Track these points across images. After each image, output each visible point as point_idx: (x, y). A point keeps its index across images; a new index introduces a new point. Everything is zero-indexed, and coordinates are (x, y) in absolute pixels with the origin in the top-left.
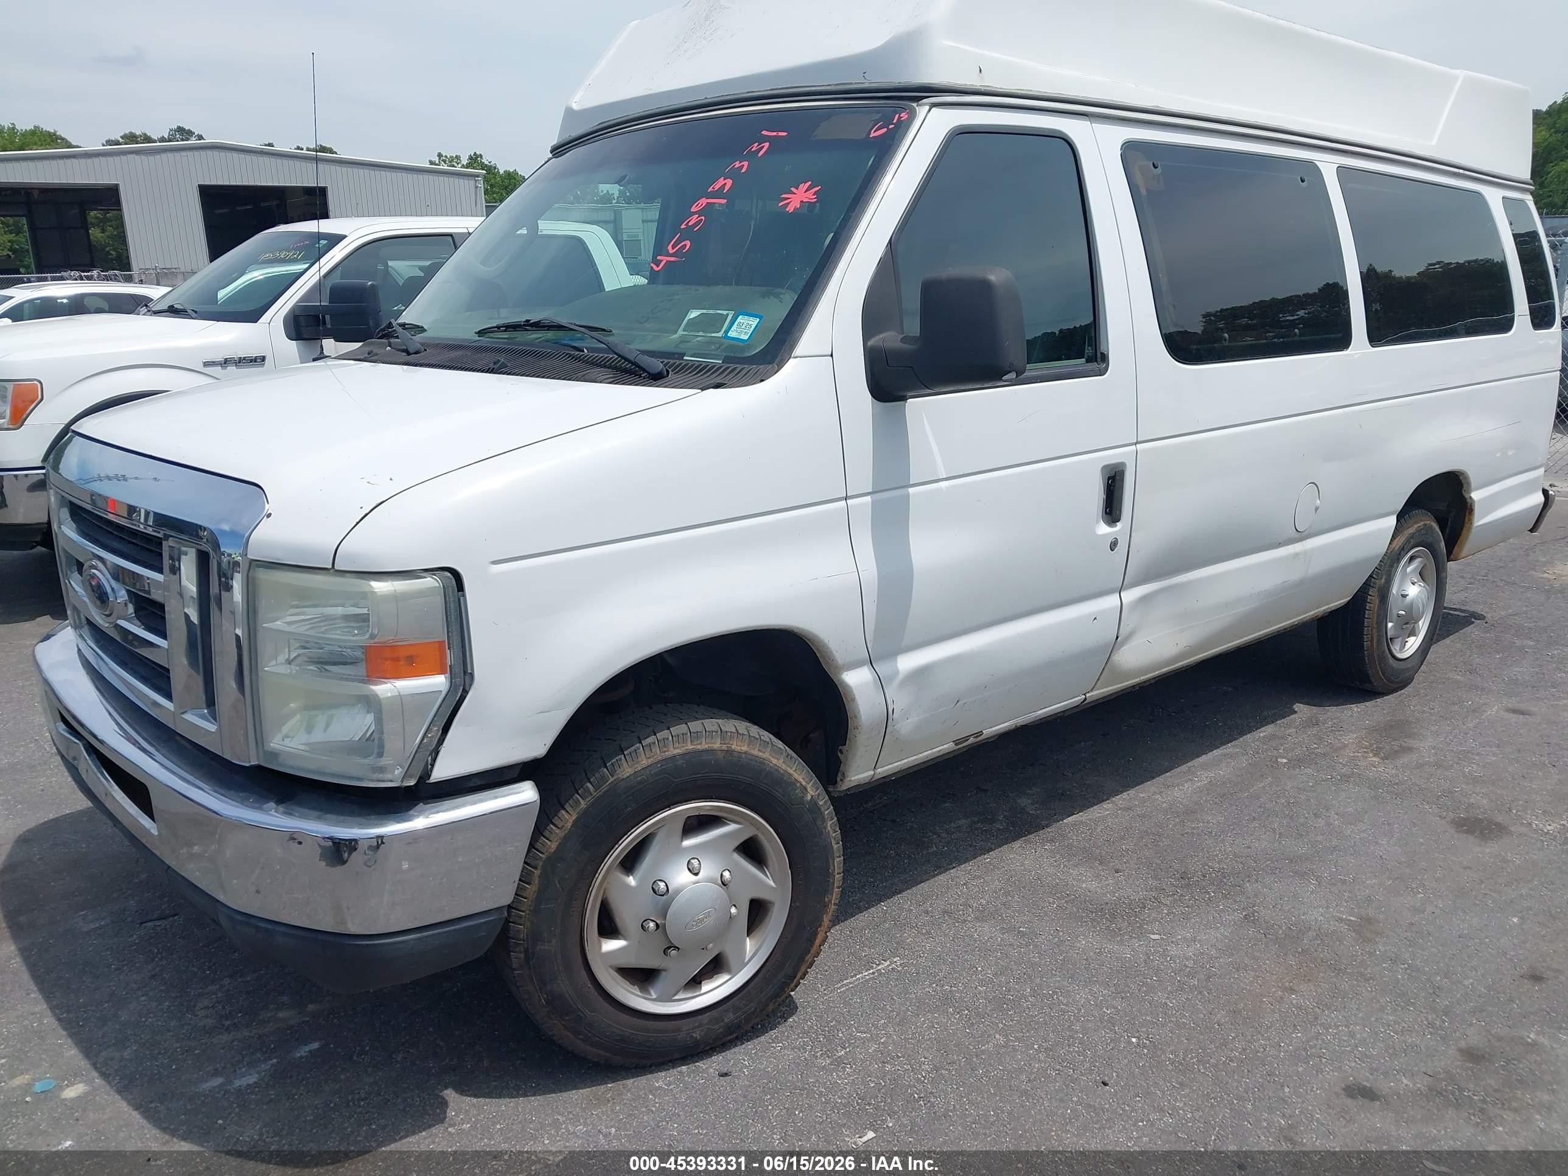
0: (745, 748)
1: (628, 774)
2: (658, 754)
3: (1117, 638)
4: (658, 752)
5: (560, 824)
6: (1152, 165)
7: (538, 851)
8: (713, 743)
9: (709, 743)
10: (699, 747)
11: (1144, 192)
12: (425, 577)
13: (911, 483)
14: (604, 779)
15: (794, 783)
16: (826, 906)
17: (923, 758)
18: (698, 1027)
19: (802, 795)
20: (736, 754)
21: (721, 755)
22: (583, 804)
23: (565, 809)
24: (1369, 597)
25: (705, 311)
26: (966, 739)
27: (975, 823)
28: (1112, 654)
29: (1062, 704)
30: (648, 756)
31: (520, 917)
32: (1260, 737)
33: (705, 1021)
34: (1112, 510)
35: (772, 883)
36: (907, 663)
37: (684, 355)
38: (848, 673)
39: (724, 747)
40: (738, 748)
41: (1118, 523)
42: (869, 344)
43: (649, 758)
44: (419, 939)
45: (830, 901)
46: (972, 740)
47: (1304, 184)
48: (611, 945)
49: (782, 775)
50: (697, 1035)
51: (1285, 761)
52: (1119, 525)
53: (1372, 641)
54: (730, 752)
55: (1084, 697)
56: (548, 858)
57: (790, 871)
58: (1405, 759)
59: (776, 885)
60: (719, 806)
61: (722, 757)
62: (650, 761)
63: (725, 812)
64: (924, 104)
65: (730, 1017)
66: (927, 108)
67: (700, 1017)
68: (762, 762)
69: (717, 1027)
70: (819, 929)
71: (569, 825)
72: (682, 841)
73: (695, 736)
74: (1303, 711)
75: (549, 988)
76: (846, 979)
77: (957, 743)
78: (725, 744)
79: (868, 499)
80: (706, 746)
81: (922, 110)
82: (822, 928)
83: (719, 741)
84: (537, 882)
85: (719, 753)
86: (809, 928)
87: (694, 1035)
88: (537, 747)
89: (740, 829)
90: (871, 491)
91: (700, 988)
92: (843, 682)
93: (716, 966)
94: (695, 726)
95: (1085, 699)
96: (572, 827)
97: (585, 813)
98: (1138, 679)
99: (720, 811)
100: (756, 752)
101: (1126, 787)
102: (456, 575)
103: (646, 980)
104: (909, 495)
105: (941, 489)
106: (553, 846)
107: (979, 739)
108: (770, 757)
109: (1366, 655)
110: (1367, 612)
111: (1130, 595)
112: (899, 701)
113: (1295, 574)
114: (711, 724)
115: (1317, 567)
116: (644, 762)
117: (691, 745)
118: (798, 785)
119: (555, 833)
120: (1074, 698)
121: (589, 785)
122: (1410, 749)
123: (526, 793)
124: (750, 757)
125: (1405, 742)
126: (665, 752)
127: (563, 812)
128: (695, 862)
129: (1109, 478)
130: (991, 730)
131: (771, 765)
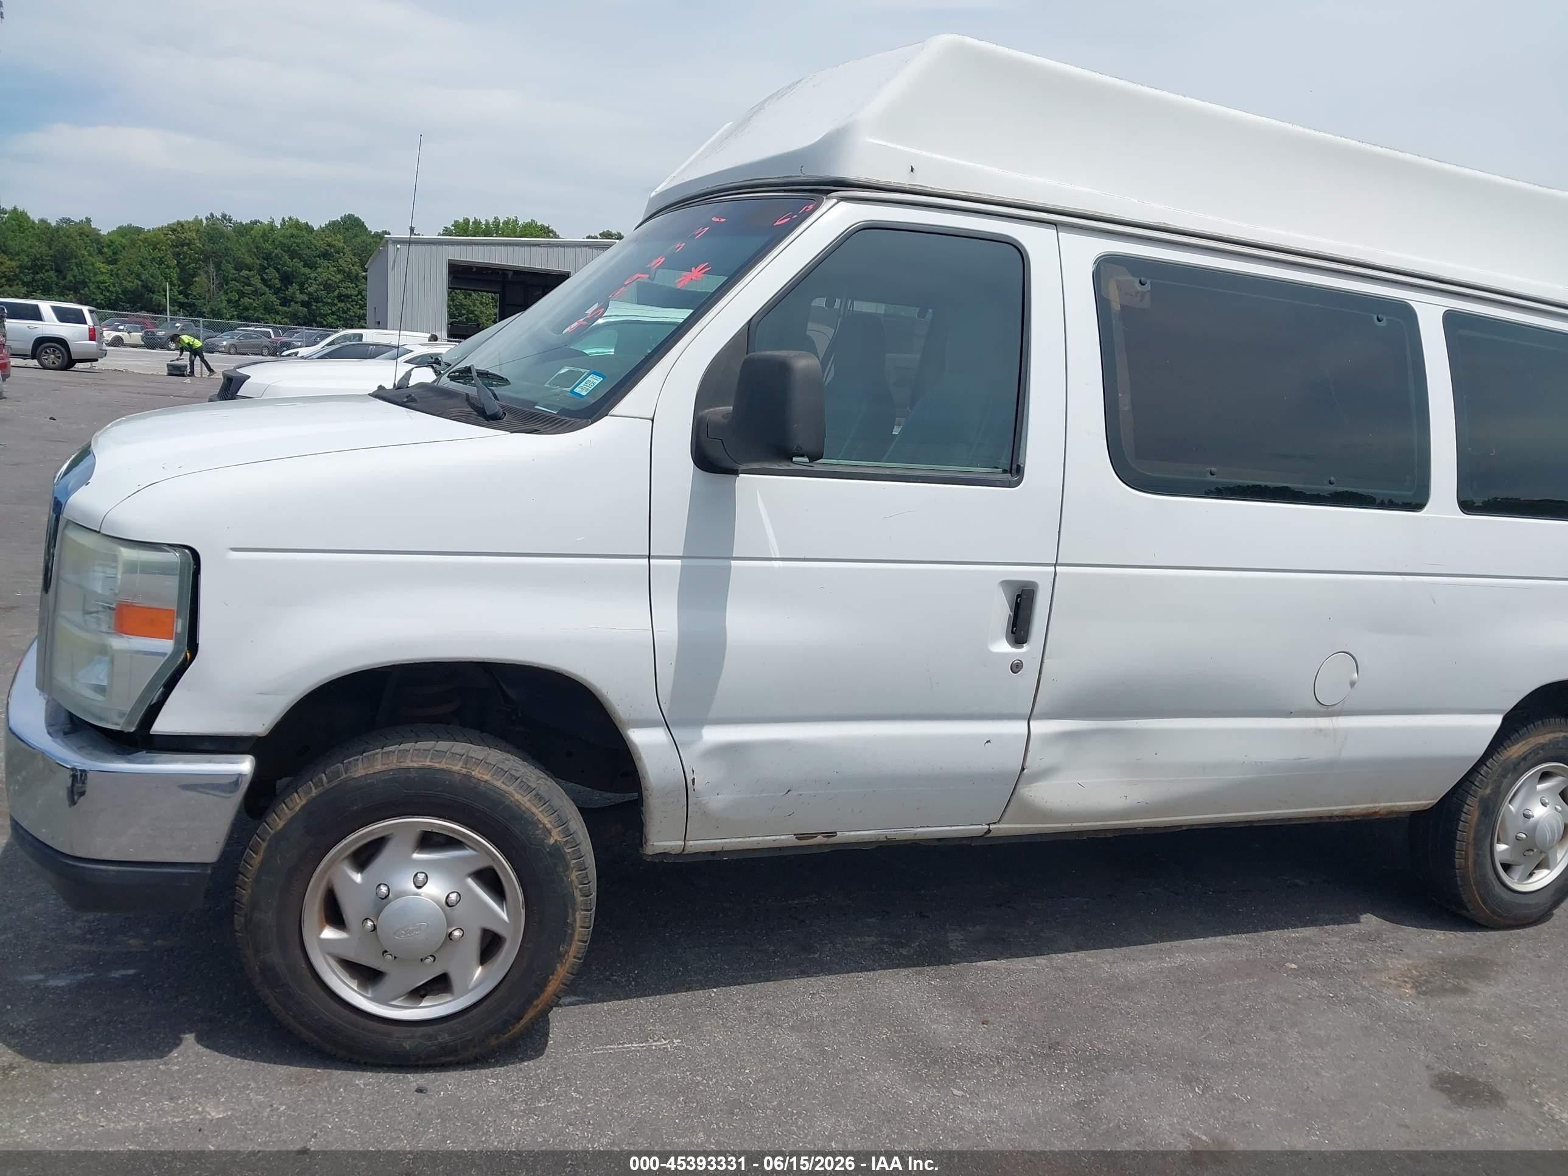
0: (487, 777)
1: (359, 775)
2: (393, 763)
3: (1023, 769)
4: (395, 761)
5: (291, 805)
6: (1138, 281)
7: (268, 825)
8: (454, 765)
9: (449, 764)
10: (437, 765)
11: (1116, 306)
12: (168, 552)
13: (734, 556)
14: (337, 774)
15: (536, 823)
16: (561, 956)
17: (752, 842)
18: (409, 1038)
19: (543, 836)
20: (474, 780)
21: (457, 778)
22: (314, 792)
23: (297, 793)
24: (1466, 806)
25: (572, 368)
26: (813, 836)
27: (882, 942)
28: (1018, 787)
29: (953, 828)
30: (384, 762)
31: (245, 883)
32: (1289, 936)
33: (418, 1034)
34: (1019, 631)
35: (505, 917)
36: (714, 735)
37: (536, 404)
38: (636, 730)
39: (464, 771)
40: (479, 776)
41: (1024, 645)
42: (700, 414)
43: (384, 765)
44: (118, 871)
45: (567, 952)
46: (820, 839)
47: (1382, 324)
48: (329, 933)
49: (523, 811)
50: (407, 1045)
51: (1294, 966)
52: (1025, 648)
53: (1466, 859)
54: (468, 777)
55: (987, 827)
56: (276, 834)
57: (523, 912)
58: (1449, 1000)
59: (509, 920)
60: (451, 828)
61: (458, 780)
62: (384, 768)
63: (459, 835)
64: (833, 198)
65: (445, 1038)
66: (835, 201)
67: (414, 1029)
68: (503, 794)
69: (429, 1043)
70: (551, 977)
71: (297, 808)
72: (413, 852)
73: (440, 754)
74: (1370, 921)
75: (262, 957)
76: (611, 1045)
77: (800, 837)
78: (466, 768)
79: (679, 562)
80: (445, 766)
81: (827, 203)
82: (555, 977)
83: (461, 764)
84: (261, 854)
85: (457, 775)
86: (538, 973)
87: (404, 1044)
88: (259, 725)
89: (475, 856)
90: (681, 555)
91: (421, 1002)
92: (629, 738)
93: (440, 984)
94: (443, 745)
95: (989, 831)
96: (299, 810)
97: (312, 802)
98: (1070, 825)
99: (452, 832)
100: (499, 784)
101: (1079, 948)
102: (196, 556)
103: (369, 980)
104: (731, 566)
105: (773, 568)
106: (281, 824)
107: (832, 840)
108: (513, 792)
109: (1458, 875)
110: (1461, 823)
111: (1038, 727)
112: (704, 776)
113: (1320, 752)
114: (460, 747)
115: (1352, 751)
116: (379, 767)
117: (430, 761)
118: (541, 826)
119: (286, 814)
120: (972, 825)
121: (323, 775)
122: (1464, 991)
123: (245, 765)
124: (490, 786)
125: (1465, 983)
126: (401, 762)
127: (295, 794)
128: (421, 877)
129: (1018, 596)
130: (850, 834)
131: (513, 799)
